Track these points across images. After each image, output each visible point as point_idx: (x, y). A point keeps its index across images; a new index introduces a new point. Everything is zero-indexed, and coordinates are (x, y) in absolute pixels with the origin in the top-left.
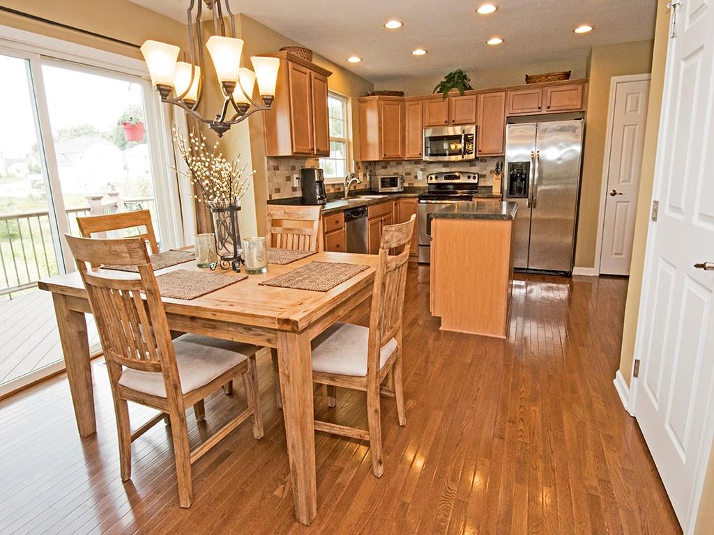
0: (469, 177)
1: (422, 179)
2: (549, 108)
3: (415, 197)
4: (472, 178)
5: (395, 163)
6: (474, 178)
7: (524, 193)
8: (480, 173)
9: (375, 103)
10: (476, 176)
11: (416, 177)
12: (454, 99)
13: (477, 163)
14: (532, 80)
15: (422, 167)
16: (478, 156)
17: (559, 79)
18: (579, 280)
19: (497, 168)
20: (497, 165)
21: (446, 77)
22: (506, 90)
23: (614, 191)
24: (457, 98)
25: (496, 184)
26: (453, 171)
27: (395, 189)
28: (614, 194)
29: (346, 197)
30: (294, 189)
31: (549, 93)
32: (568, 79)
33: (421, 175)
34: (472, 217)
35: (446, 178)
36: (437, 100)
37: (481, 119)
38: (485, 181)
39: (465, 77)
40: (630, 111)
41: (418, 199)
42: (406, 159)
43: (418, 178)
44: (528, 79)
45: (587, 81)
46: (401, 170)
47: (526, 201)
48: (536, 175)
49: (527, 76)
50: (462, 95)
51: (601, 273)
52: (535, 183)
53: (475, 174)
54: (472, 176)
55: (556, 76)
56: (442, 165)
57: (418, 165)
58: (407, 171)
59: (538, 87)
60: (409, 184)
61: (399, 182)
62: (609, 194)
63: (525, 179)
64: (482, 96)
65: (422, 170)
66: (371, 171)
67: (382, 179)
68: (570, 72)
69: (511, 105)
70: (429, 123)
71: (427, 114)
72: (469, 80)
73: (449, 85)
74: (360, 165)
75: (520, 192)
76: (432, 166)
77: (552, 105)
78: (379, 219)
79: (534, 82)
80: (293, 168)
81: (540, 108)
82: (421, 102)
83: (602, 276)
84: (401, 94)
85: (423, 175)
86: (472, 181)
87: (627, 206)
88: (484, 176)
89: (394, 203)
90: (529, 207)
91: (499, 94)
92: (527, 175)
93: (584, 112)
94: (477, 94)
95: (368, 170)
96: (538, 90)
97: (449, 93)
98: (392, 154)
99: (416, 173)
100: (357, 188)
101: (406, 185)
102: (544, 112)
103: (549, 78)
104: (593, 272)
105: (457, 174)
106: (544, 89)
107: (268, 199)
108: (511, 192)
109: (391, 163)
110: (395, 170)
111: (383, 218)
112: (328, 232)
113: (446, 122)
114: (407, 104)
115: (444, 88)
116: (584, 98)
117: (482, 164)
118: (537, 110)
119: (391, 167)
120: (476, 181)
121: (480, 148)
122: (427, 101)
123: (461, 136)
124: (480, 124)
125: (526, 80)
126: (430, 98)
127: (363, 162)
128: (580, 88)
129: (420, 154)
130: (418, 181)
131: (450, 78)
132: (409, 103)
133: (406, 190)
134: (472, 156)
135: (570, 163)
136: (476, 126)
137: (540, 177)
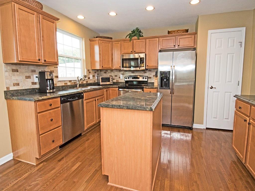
0: (143, 78)
1: (122, 78)
2: (179, 46)
3: (117, 87)
4: (145, 78)
5: (110, 71)
6: (146, 78)
7: (168, 87)
8: (148, 76)
9: (97, 42)
10: (147, 77)
11: (120, 78)
12: (135, 41)
13: (147, 71)
14: (171, 33)
15: (123, 73)
16: (147, 68)
17: (183, 32)
18: (196, 131)
19: (156, 74)
20: (156, 73)
21: (132, 31)
22: (158, 37)
23: (212, 86)
24: (136, 41)
25: (156, 82)
26: (136, 75)
27: (108, 83)
28: (212, 88)
29: (78, 87)
30: (34, 83)
31: (179, 39)
32: (187, 32)
33: (122, 76)
34: (125, 108)
35: (133, 78)
36: (127, 41)
37: (148, 51)
38: (151, 80)
39: (140, 32)
40: (218, 47)
41: (118, 88)
42: (114, 69)
43: (121, 78)
44: (169, 32)
45: (196, 33)
46: (113, 74)
47: (169, 91)
48: (174, 77)
49: (168, 31)
50: (138, 39)
51: (207, 127)
52: (173, 82)
53: (146, 76)
54: (145, 77)
55: (182, 31)
56: (131, 72)
57: (121, 72)
58: (116, 75)
59: (174, 36)
60: (117, 81)
61: (111, 79)
62: (209, 88)
63: (168, 80)
64: (148, 39)
65: (122, 74)
66: (98, 74)
67: (102, 78)
68: (188, 29)
69: (161, 44)
70: (124, 52)
71: (123, 48)
72: (142, 33)
73: (133, 35)
74: (91, 71)
75: (166, 86)
76: (126, 72)
77: (180, 45)
78: (94, 99)
79: (172, 34)
80: (34, 71)
81: (174, 46)
82: (120, 42)
83: (207, 129)
84: (111, 38)
85: (123, 77)
86: (145, 80)
87: (218, 94)
88: (150, 78)
89: (105, 90)
90: (170, 94)
91: (156, 39)
92: (169, 78)
93: (195, 48)
94: (146, 39)
95: (97, 74)
96: (174, 38)
97: (132, 38)
98: (106, 66)
99: (120, 75)
100: (88, 82)
101: (115, 81)
102: (176, 48)
103: (179, 32)
104: (203, 127)
105: (138, 76)
106: (176, 37)
107: (6, 90)
108: (161, 86)
109: (108, 71)
110: (110, 74)
111: (97, 99)
112: (39, 113)
113: (131, 52)
114: (114, 43)
115: (130, 36)
116: (195, 42)
117: (150, 72)
118: (173, 47)
119: (109, 73)
120: (146, 80)
121: (148, 65)
122: (123, 42)
123: (138, 58)
124: (147, 53)
125: (168, 33)
126: (124, 40)
127: (93, 70)
128: (193, 36)
129: (120, 67)
130: (120, 79)
131: (133, 32)
132: (115, 43)
133: (114, 84)
134: (144, 68)
135: (190, 72)
136: (146, 54)
137: (175, 78)
